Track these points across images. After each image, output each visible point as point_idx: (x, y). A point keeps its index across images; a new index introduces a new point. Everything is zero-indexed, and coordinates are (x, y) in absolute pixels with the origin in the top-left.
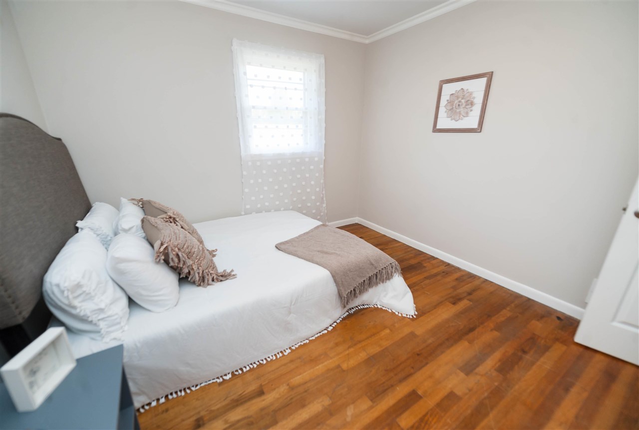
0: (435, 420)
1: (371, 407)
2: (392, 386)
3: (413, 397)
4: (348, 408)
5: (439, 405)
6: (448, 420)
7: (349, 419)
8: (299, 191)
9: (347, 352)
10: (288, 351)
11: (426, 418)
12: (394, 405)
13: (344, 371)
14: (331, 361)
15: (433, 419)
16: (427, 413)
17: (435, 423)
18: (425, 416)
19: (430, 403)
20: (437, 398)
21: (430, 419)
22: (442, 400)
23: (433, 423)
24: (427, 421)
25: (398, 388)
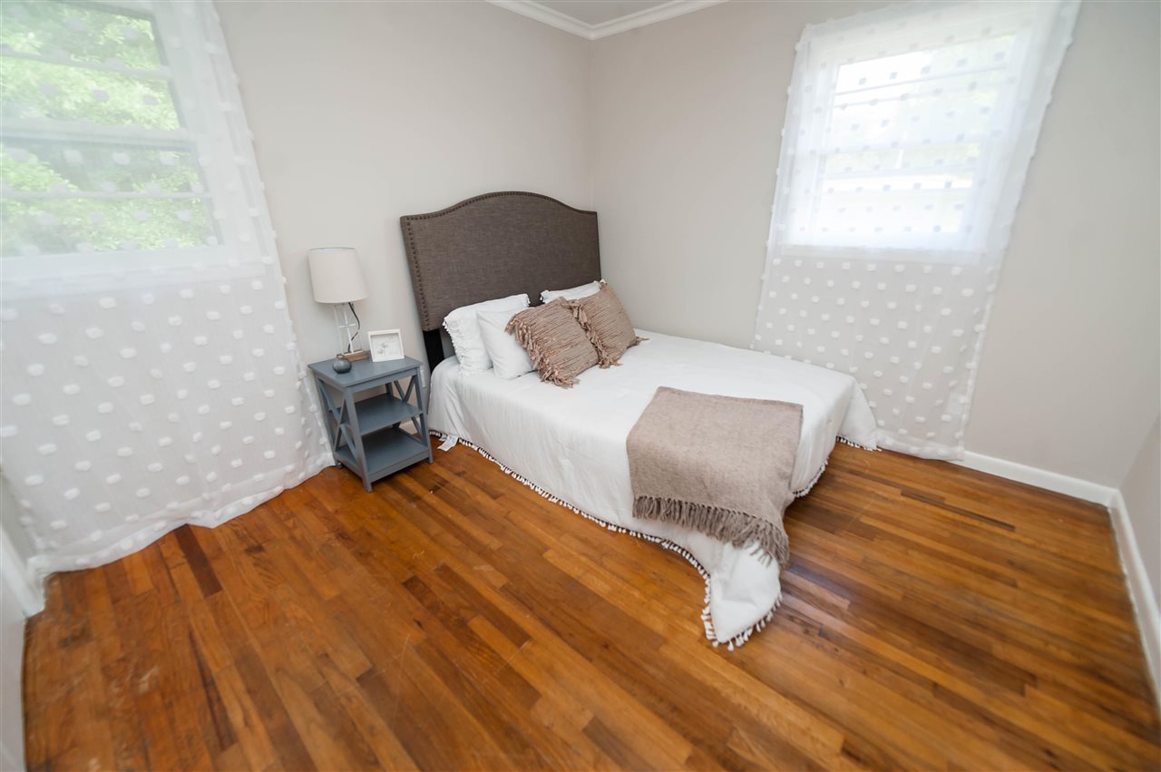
0: (484, 661)
1: (494, 588)
2: (531, 609)
3: (519, 636)
4: (489, 566)
5: (510, 669)
6: (485, 681)
7: (475, 568)
8: (885, 340)
9: (574, 553)
10: (555, 501)
11: (486, 650)
12: (501, 613)
13: (541, 554)
14: (554, 540)
15: (487, 659)
16: (493, 651)
17: (480, 661)
18: (489, 648)
19: (512, 656)
20: (521, 668)
21: (485, 656)
22: (519, 676)
23: (480, 658)
24: (483, 651)
25: (528, 616)
